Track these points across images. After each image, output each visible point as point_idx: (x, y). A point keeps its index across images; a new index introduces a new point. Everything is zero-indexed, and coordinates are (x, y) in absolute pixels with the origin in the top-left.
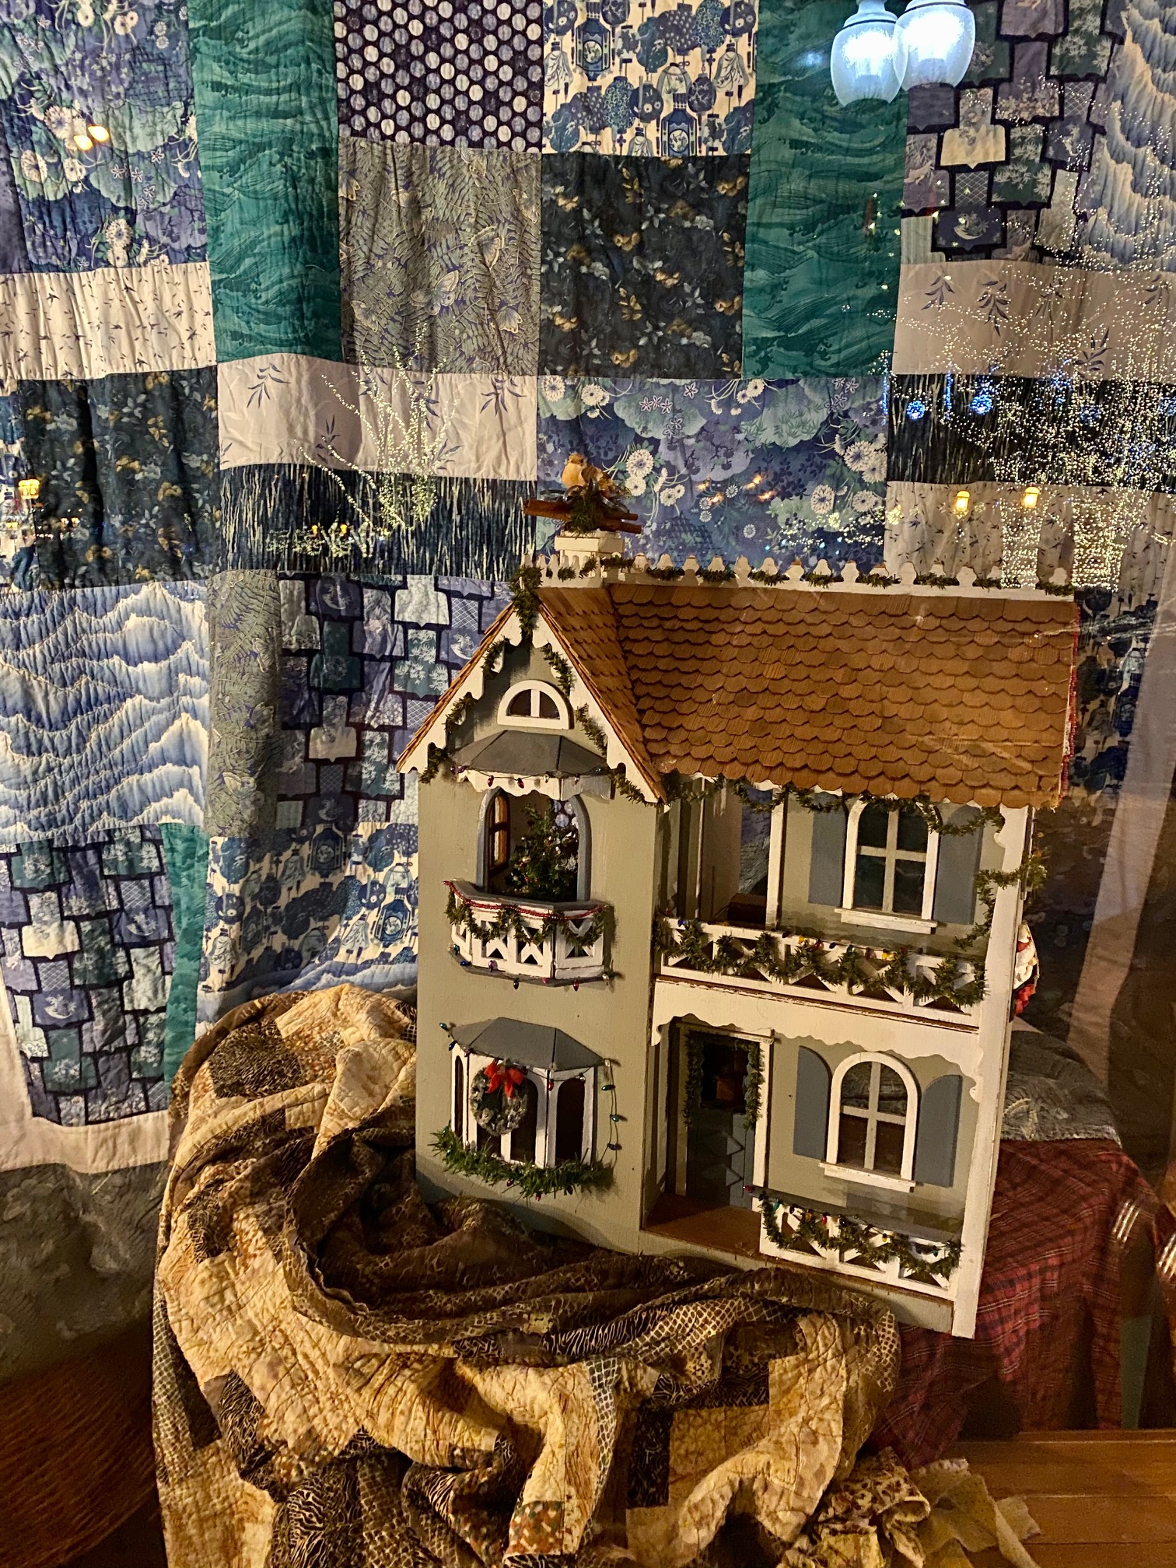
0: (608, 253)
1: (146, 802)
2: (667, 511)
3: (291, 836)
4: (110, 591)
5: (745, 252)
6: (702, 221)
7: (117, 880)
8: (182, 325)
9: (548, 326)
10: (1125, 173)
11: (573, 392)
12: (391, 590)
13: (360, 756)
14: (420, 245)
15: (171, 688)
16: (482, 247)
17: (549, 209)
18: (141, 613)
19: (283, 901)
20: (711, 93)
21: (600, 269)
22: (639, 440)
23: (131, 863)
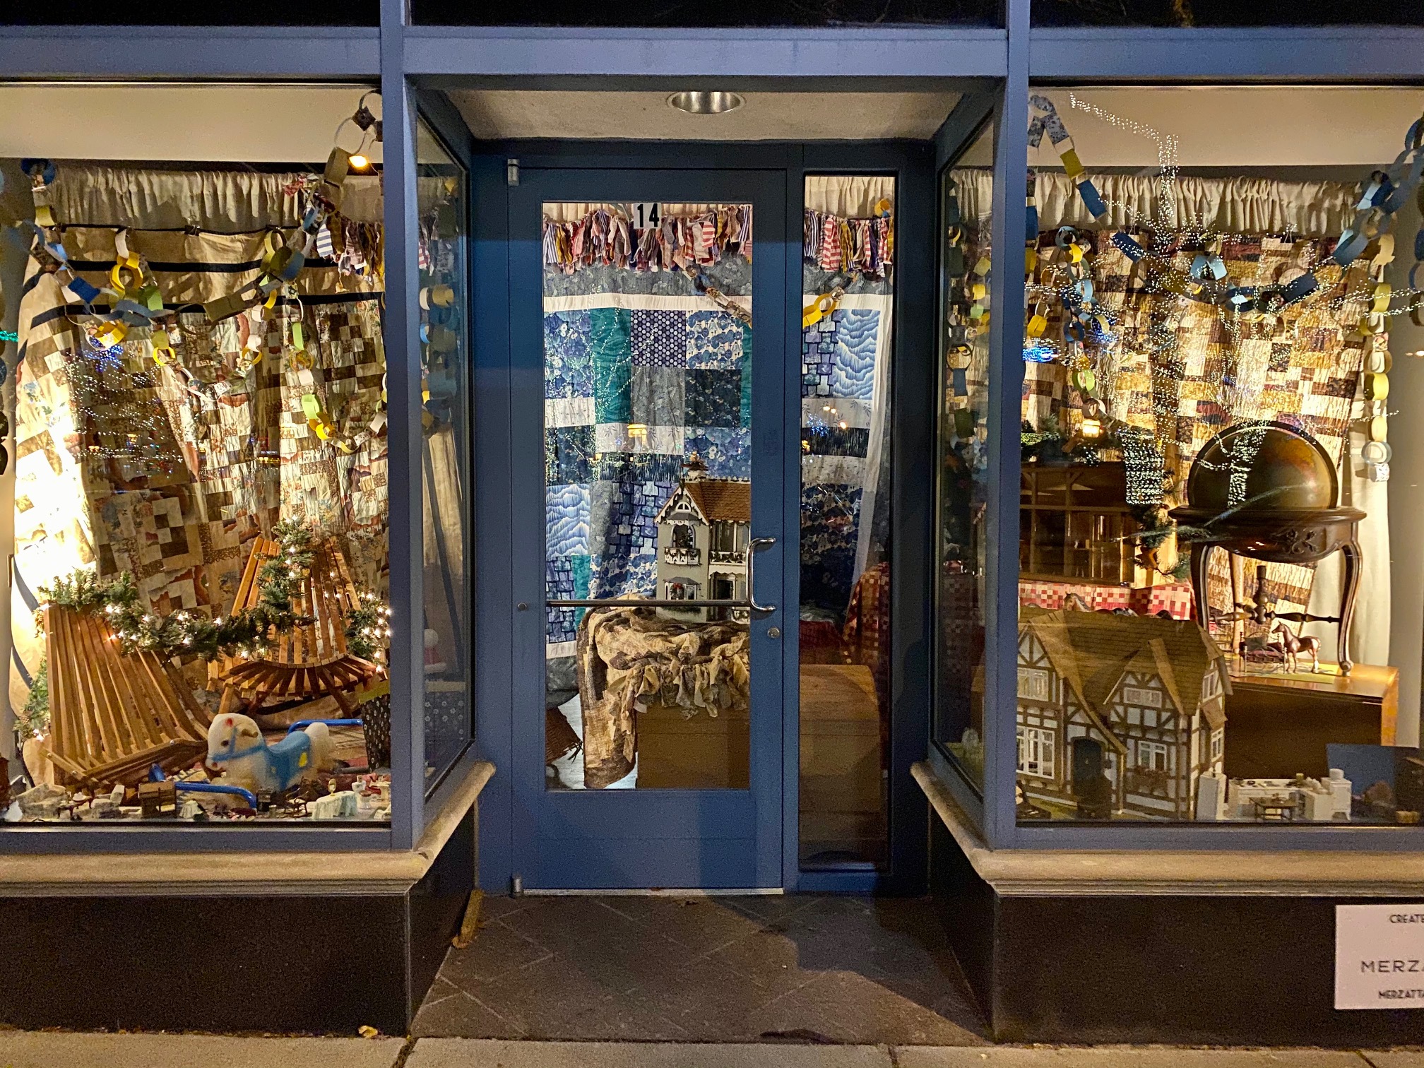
0: (704, 394)
1: (567, 549)
2: (720, 464)
3: (612, 556)
4: (560, 487)
5: (741, 395)
6: (729, 386)
7: (558, 572)
8: (586, 413)
9: (687, 414)
10: (843, 374)
11: (694, 431)
12: (642, 486)
13: (631, 534)
14: (652, 392)
15: (578, 514)
16: (669, 393)
17: (687, 383)
18: (569, 493)
19: (609, 576)
20: (731, 354)
21: (702, 399)
22: (712, 444)
23: (563, 567)
